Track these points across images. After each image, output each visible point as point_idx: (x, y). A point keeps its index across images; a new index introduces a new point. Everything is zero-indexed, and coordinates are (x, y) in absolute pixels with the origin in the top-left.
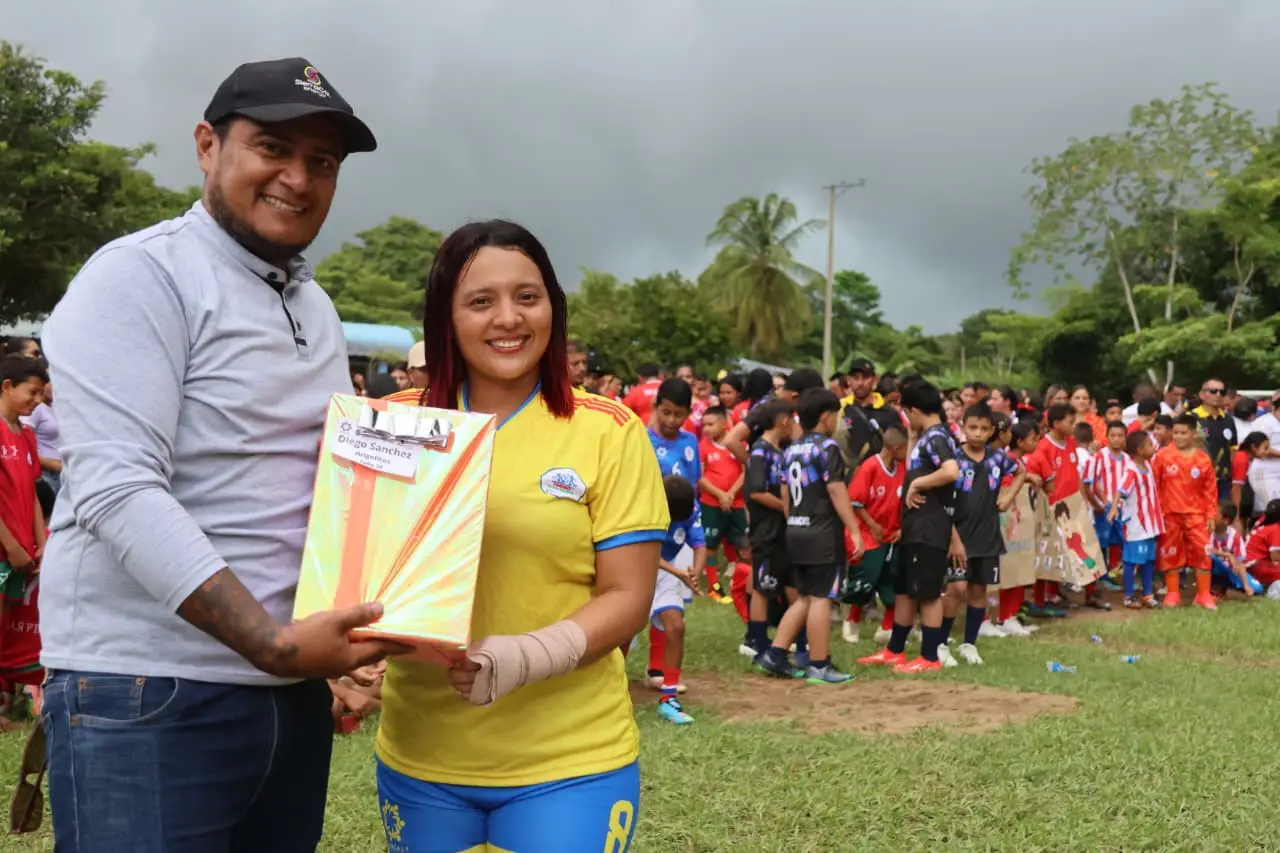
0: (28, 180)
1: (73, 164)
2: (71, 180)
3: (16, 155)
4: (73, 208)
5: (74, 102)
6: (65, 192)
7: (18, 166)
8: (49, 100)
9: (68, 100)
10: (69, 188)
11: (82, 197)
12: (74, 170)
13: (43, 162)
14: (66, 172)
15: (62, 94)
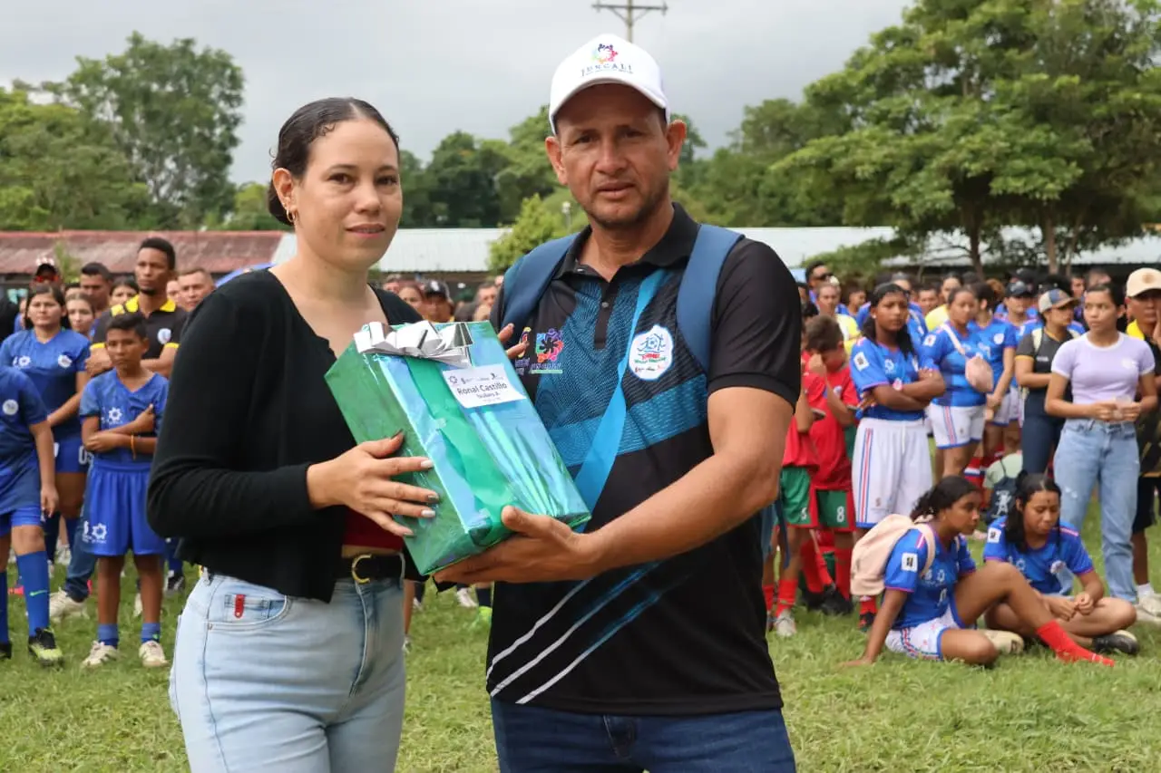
0: (1100, 110)
1: (1147, 87)
2: (1143, 103)
3: (1091, 87)
4: (1145, 132)
5: (1155, 24)
6: (1137, 116)
7: (1093, 98)
8: (1129, 28)
9: (1149, 23)
10: (1141, 113)
11: (1154, 119)
12: (1148, 92)
13: (1116, 90)
14: (1138, 96)
15: (1143, 18)
